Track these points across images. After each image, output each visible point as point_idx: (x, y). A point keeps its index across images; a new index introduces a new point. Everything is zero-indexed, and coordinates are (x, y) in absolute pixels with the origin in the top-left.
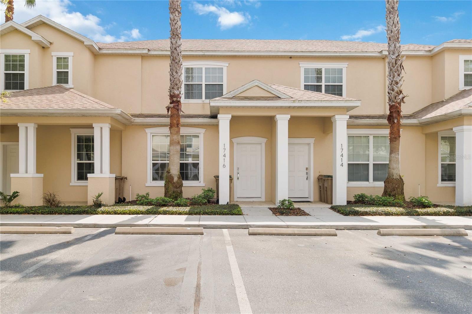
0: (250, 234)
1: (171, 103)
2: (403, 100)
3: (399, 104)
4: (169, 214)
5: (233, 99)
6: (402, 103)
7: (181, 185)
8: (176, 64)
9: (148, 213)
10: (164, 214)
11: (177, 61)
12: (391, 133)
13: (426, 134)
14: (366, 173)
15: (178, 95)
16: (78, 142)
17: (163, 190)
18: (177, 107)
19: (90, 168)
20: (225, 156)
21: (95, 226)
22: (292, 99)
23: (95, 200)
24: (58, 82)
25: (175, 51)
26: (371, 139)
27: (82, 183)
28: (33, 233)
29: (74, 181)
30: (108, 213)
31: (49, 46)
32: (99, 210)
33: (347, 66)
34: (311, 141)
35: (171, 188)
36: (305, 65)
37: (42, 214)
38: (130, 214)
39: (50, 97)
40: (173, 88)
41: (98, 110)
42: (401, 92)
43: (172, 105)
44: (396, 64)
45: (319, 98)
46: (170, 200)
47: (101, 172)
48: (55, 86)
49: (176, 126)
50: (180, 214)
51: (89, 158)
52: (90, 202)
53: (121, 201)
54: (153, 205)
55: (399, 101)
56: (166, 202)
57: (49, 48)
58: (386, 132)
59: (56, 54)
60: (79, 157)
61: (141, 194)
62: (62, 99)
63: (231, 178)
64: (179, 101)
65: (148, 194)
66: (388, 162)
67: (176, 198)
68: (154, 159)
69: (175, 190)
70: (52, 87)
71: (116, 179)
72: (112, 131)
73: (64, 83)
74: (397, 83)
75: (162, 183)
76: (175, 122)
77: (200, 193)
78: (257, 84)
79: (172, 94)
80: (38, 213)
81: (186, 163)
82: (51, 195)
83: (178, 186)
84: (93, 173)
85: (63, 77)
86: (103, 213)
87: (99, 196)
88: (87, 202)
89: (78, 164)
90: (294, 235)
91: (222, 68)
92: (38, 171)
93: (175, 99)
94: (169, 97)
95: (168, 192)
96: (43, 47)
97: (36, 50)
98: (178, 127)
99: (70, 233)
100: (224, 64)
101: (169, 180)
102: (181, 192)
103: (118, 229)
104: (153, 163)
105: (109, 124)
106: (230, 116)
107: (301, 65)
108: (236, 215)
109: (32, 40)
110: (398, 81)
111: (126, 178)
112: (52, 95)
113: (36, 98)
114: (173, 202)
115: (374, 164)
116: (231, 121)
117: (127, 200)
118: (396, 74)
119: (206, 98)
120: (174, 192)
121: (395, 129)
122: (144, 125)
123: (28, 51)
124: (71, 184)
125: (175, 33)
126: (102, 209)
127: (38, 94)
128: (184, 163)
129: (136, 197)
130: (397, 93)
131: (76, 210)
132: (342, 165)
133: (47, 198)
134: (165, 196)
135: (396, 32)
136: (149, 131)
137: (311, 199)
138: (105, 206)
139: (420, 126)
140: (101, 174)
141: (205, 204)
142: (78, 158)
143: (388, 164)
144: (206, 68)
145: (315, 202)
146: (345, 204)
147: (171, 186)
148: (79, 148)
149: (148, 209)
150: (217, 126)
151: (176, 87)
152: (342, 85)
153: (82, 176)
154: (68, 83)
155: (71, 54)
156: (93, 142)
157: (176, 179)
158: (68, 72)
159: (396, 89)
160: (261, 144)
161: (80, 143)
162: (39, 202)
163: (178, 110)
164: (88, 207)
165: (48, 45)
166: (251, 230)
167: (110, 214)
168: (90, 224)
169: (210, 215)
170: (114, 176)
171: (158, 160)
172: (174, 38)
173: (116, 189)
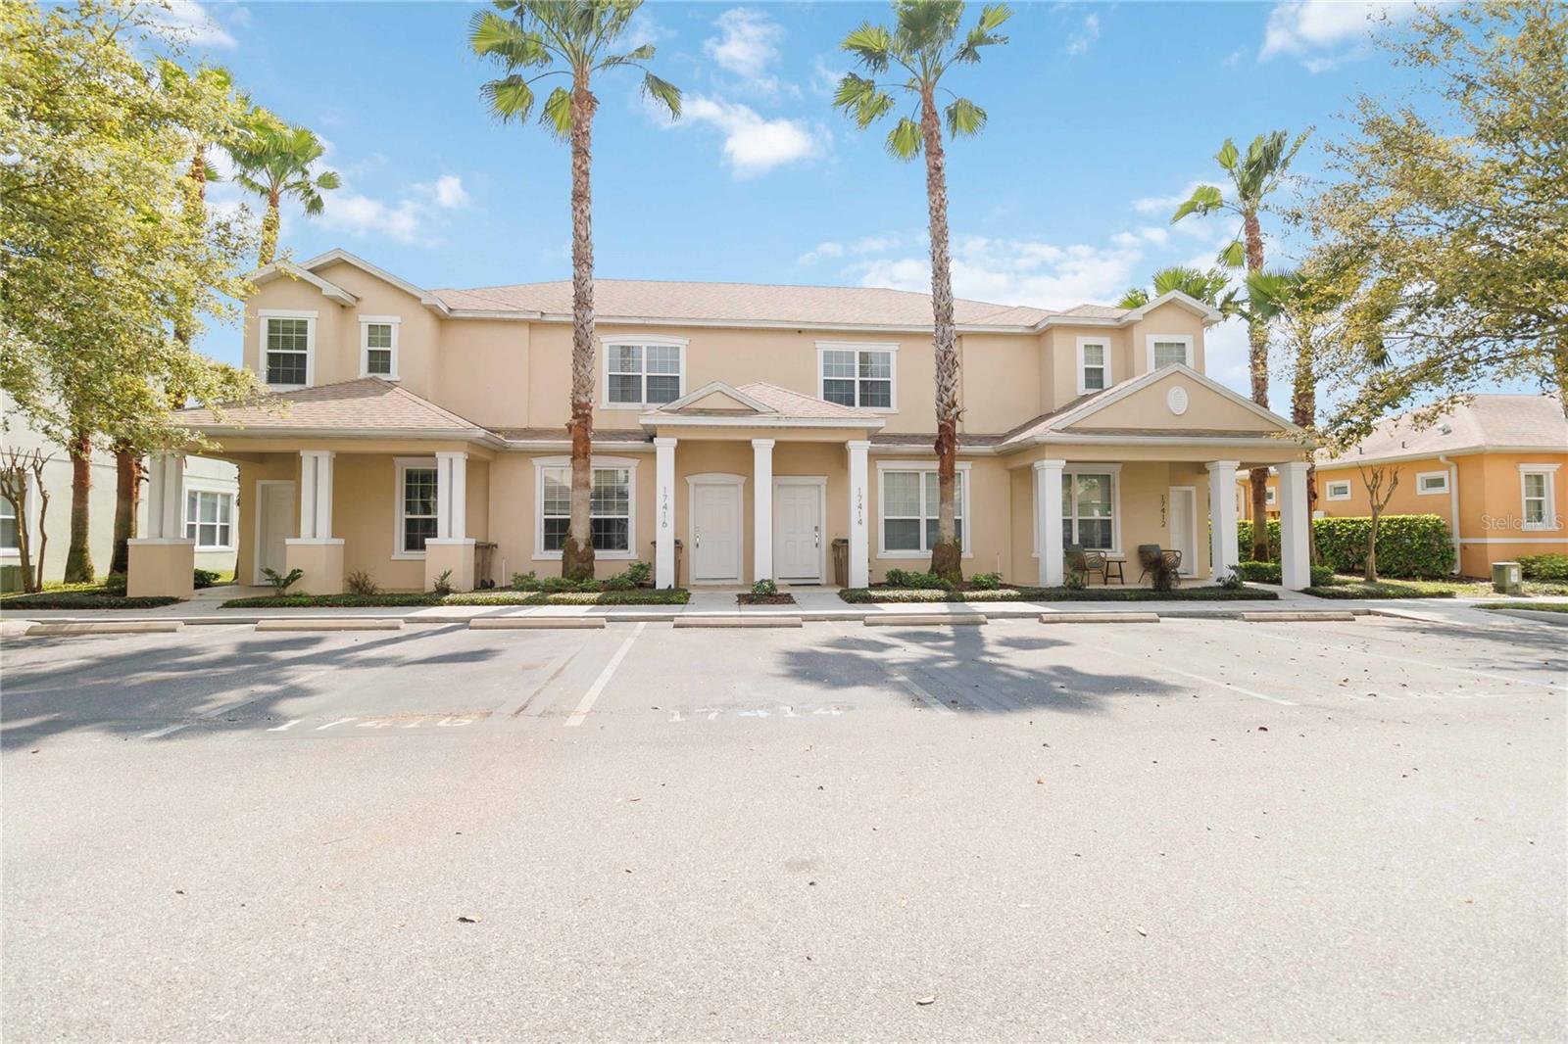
0: (676, 626)
1: (574, 418)
2: (957, 417)
3: (953, 423)
4: (564, 604)
5: (680, 413)
6: (957, 422)
7: (592, 557)
8: (583, 353)
9: (529, 602)
10: (556, 604)
11: (584, 347)
12: (941, 470)
13: (1011, 471)
14: (914, 534)
15: (587, 404)
16: (407, 482)
17: (560, 565)
18: (584, 425)
19: (430, 528)
20: (665, 507)
21: (438, 620)
22: (777, 415)
23: (438, 582)
24: (370, 371)
25: (581, 330)
26: (923, 476)
27: (414, 555)
28: (339, 629)
29: (399, 552)
30: (461, 603)
31: (354, 304)
32: (446, 598)
33: (897, 348)
34: (822, 480)
35: (574, 564)
36: (824, 345)
37: (345, 606)
38: (498, 605)
39: (357, 402)
40: (577, 393)
41: (447, 430)
42: (954, 405)
43: (576, 422)
44: (945, 358)
45: (823, 412)
46: (568, 581)
47: (450, 536)
48: (366, 380)
49: (583, 456)
50: (583, 603)
51: (427, 509)
52: (430, 586)
53: (485, 584)
54: (539, 590)
55: (951, 418)
56: (562, 585)
57: (354, 307)
58: (935, 466)
59: (366, 319)
60: (410, 508)
61: (520, 573)
62: (381, 408)
63: (678, 545)
64: (588, 415)
65: (533, 573)
66: (937, 518)
67: (581, 579)
68: (548, 511)
69: (581, 564)
70: (359, 381)
71: (477, 547)
72: (471, 464)
73: (382, 372)
74: (947, 389)
75: (557, 555)
76: (581, 449)
77: (626, 570)
78: (720, 388)
79: (575, 401)
80: (338, 605)
81: (605, 520)
82: (359, 574)
83: (585, 559)
84: (436, 536)
85: (379, 361)
86: (452, 603)
87: (446, 575)
88: (424, 589)
89: (408, 521)
90: (740, 626)
91: (678, 349)
92: (335, 535)
93: (580, 411)
94: (571, 407)
95: (568, 569)
96: (343, 306)
97: (330, 312)
98: (586, 458)
99: (398, 628)
100: (680, 341)
101: (570, 550)
102: (592, 569)
103: (473, 623)
104: (546, 520)
105: (465, 453)
106: (674, 441)
107: (817, 346)
108: (675, 603)
109: (325, 296)
110: (949, 386)
111: (496, 546)
112: (362, 399)
113: (332, 404)
114: (575, 585)
115: (928, 521)
116: (677, 450)
117: (497, 585)
118: (945, 375)
119: (648, 401)
120: (578, 569)
121: (946, 464)
122: (528, 452)
123: (315, 314)
124: (394, 558)
125: (582, 301)
126: (451, 597)
127: (337, 396)
128: (601, 520)
129: (513, 578)
130: (948, 405)
131: (406, 599)
132: (860, 522)
133: (354, 580)
134: (563, 576)
135: (945, 308)
136: (537, 462)
137: (823, 581)
138: (455, 592)
139: (996, 457)
140: (450, 539)
141: (631, 588)
142: (407, 510)
143: (937, 520)
144: (648, 348)
145: (827, 585)
146: (867, 586)
147: (572, 559)
148: (410, 492)
149: (529, 597)
150: (653, 454)
151: (582, 391)
152: (889, 382)
153: (414, 542)
154: (389, 372)
155: (397, 319)
156: (436, 481)
157: (581, 547)
158: (389, 352)
159: (946, 400)
160: (736, 485)
161: (411, 482)
162: (337, 588)
163: (586, 430)
164: (426, 594)
165: (352, 301)
166: (677, 621)
167: (464, 605)
168: (430, 618)
169: (632, 604)
170: (473, 541)
171: (555, 514)
172: (580, 309)
173: (477, 566)
